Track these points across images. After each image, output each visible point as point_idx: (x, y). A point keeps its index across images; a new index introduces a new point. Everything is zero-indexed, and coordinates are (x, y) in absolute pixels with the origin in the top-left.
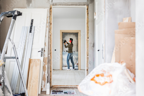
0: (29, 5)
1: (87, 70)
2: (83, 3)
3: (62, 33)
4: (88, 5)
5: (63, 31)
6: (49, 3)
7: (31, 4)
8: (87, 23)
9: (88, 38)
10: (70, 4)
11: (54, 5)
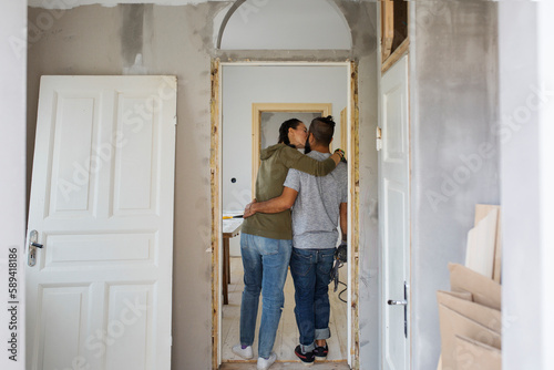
0: (130, 60)
1: (354, 305)
2: (336, 51)
3: (260, 112)
4: (355, 61)
5: (262, 109)
6: (208, 52)
7: (138, 57)
8: (354, 128)
9: (357, 183)
10: (289, 55)
11: (227, 61)
